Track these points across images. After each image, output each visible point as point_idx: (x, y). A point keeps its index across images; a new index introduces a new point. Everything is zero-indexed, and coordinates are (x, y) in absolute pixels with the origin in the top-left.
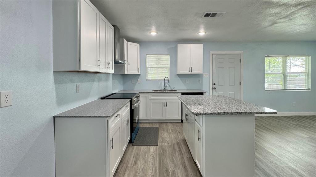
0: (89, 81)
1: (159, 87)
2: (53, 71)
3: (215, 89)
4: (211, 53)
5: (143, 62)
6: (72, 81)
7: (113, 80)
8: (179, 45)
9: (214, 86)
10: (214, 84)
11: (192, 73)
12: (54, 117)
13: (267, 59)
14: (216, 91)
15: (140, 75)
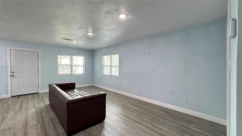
3: (13, 76)
4: (9, 48)
10: (13, 72)
13: (59, 57)
14: (15, 78)
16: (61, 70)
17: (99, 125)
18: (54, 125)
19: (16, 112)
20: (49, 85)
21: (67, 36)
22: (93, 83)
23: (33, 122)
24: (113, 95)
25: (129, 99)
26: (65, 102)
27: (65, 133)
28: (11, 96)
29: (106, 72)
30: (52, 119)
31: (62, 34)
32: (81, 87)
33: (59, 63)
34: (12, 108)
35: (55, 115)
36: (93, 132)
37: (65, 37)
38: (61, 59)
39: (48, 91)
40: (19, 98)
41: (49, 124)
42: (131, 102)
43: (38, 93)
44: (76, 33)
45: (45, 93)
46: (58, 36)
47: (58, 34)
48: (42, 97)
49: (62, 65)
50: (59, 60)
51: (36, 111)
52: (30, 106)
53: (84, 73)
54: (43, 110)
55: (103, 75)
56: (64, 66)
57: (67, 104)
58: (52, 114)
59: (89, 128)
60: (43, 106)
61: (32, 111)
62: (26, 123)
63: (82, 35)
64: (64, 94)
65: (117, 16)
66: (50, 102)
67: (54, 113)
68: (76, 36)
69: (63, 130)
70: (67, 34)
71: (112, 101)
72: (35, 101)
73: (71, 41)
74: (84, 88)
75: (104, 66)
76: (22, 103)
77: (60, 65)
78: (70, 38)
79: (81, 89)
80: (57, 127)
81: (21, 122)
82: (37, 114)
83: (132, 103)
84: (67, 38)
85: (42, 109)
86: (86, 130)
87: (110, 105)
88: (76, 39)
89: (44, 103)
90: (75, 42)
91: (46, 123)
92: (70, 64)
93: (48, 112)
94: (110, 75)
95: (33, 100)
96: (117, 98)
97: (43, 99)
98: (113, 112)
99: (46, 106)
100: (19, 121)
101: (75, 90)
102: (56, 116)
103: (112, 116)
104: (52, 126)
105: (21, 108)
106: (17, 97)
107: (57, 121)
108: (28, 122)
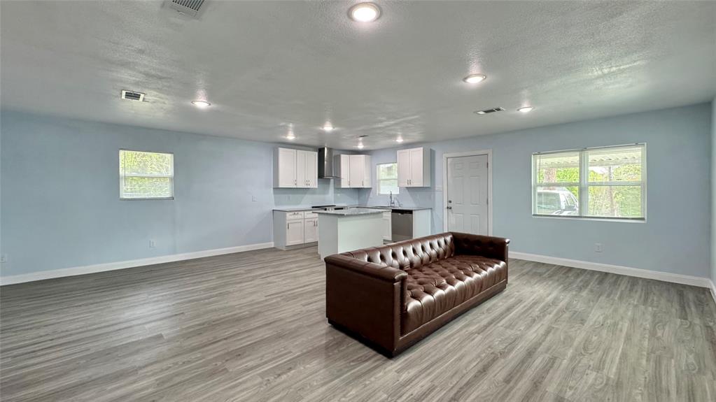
2: (274, 188)
3: (450, 208)
4: (445, 155)
5: (373, 174)
6: (285, 193)
7: (334, 193)
8: (398, 152)
9: (450, 205)
10: (450, 202)
11: (412, 186)
12: (273, 210)
14: (452, 213)
15: (370, 189)
92: (578, 182)
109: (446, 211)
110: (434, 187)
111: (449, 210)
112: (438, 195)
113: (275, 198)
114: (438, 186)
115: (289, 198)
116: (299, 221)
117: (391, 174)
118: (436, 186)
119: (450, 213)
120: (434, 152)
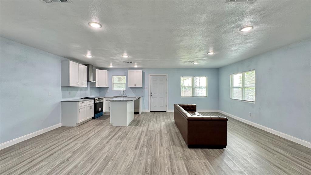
0: (75, 90)
1: (120, 95)
2: (62, 87)
3: (151, 96)
4: (149, 75)
5: (110, 80)
6: (67, 90)
8: (129, 71)
9: (151, 94)
10: (151, 93)
11: (136, 87)
12: (61, 102)
13: (182, 79)
14: (152, 97)
15: (108, 87)
16: (184, 92)
17: (218, 150)
18: (178, 137)
19: (154, 122)
20: (174, 105)
21: (188, 60)
22: (218, 109)
23: (164, 131)
24: (245, 127)
25: (272, 138)
26: (186, 118)
27: (186, 144)
28: (150, 111)
29: (237, 95)
30: (176, 133)
31: (184, 58)
32: (204, 112)
33: (182, 85)
34: (152, 119)
35: (179, 130)
36: (210, 152)
37: (186, 61)
38: (183, 80)
39: (174, 112)
40: (155, 113)
41: (175, 135)
42: (275, 142)
43: (166, 112)
44: (196, 55)
45: (171, 112)
46: (181, 60)
47: (181, 59)
48: (169, 116)
49: (185, 87)
50: (182, 82)
51: (166, 125)
52: (162, 121)
53: (207, 96)
54: (171, 125)
55: (232, 99)
56: (186, 88)
57: (187, 120)
58: (177, 130)
59: (208, 149)
60: (170, 122)
61: (163, 124)
62: (161, 130)
63: (202, 56)
64: (185, 113)
65: (239, 31)
66: (175, 120)
67: (178, 129)
68: (196, 58)
69: (185, 143)
70: (188, 58)
71: (241, 133)
72: (165, 117)
73: (192, 63)
74: (206, 113)
75: (233, 88)
76: (157, 117)
77: (183, 87)
78: (191, 60)
79: (204, 113)
80: (180, 139)
81: (158, 129)
82: (167, 127)
83: (276, 144)
84: (188, 61)
85: (169, 124)
86: (204, 149)
87: (238, 137)
88: (197, 60)
89: (171, 120)
90: (196, 63)
91: (173, 135)
92: (192, 86)
93: (174, 127)
94: (242, 100)
95: (163, 116)
96: (250, 132)
97: (170, 117)
98: (238, 145)
99: (172, 123)
100: (157, 128)
101: (196, 112)
102: (179, 132)
103: (237, 147)
104: (177, 138)
105: (157, 120)
106: (153, 112)
107: (181, 135)
108: (162, 130)
109: (149, 97)
110: (144, 88)
111: (151, 97)
112: (146, 91)
113: (62, 93)
114: (146, 87)
115: (70, 93)
116: (84, 107)
117: (120, 81)
118: (145, 87)
119: (151, 98)
120: (144, 73)
